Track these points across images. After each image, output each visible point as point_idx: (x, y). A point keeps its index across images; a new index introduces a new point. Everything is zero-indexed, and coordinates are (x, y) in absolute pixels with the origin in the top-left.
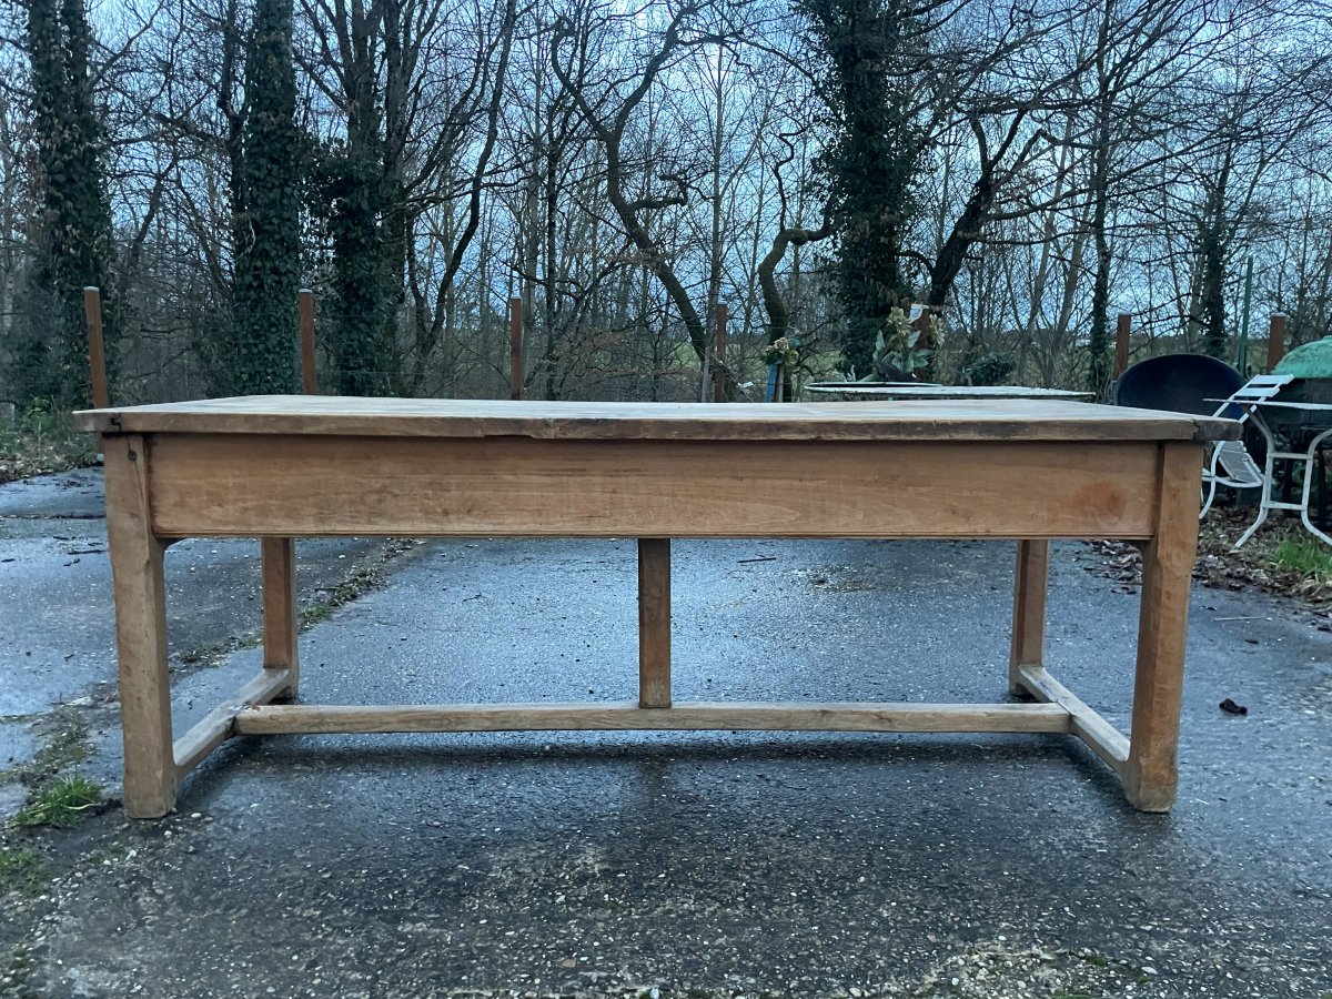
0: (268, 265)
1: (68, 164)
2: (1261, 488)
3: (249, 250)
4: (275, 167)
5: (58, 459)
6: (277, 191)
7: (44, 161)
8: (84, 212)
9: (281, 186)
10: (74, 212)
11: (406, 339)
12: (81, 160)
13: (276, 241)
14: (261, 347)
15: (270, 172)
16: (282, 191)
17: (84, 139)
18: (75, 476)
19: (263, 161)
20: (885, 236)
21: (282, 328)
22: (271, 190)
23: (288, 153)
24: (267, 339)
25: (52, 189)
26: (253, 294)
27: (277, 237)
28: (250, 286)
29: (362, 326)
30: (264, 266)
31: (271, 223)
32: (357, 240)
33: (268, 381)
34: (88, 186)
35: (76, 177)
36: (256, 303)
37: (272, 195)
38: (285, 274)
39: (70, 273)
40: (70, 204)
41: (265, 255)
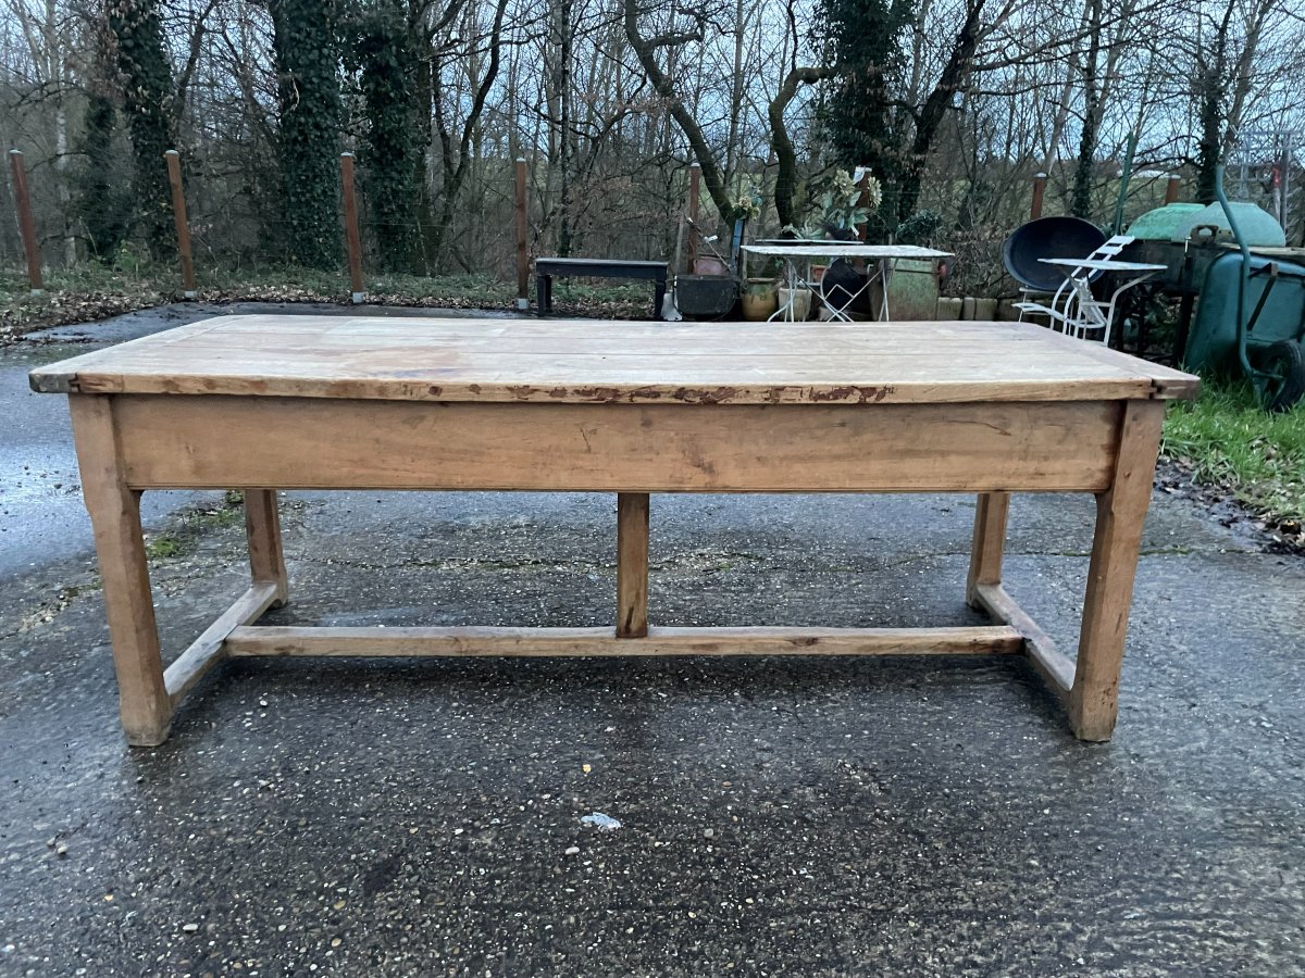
0: (311, 120)
1: (135, 30)
2: (1104, 329)
3: (294, 108)
4: (314, 29)
5: (154, 295)
6: (316, 52)
7: (114, 28)
8: (151, 74)
9: (320, 49)
10: (143, 75)
11: (434, 181)
12: (146, 24)
13: (316, 99)
14: (308, 195)
15: (308, 35)
16: (320, 52)
17: (148, 7)
18: (172, 310)
19: (303, 24)
20: (872, 87)
21: (326, 178)
22: (310, 51)
23: (324, 17)
24: (313, 189)
25: (123, 54)
26: (299, 148)
27: (318, 95)
28: (295, 141)
29: (394, 174)
30: (307, 123)
31: (311, 83)
32: (387, 94)
33: (314, 227)
34: (153, 48)
35: (142, 42)
36: (302, 156)
37: (311, 57)
38: (326, 129)
39: (143, 129)
40: (139, 67)
41: (309, 112)
